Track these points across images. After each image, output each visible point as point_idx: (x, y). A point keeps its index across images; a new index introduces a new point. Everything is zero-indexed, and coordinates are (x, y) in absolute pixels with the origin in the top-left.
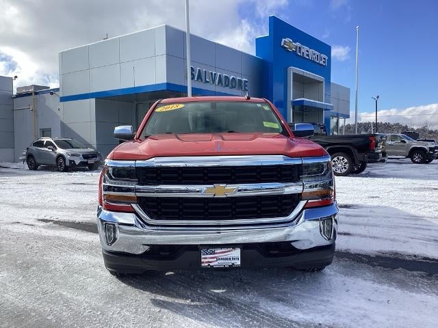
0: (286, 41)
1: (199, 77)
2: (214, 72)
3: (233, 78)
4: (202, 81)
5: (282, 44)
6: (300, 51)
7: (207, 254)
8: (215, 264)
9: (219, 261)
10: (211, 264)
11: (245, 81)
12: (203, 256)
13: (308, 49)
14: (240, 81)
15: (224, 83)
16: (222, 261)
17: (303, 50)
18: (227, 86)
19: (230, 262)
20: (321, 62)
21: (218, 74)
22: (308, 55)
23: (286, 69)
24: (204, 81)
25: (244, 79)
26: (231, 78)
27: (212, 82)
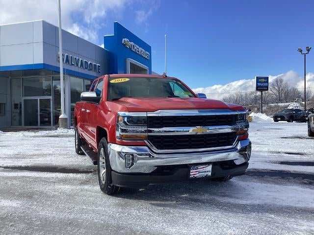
0: (125, 40)
1: (67, 61)
2: (77, 58)
3: (91, 63)
4: (69, 63)
5: (123, 42)
6: (134, 49)
7: (194, 170)
8: (197, 175)
9: (200, 174)
10: (195, 176)
11: (99, 66)
12: (191, 171)
13: (138, 47)
14: (95, 65)
15: (84, 66)
16: (202, 173)
17: (135, 48)
18: (86, 68)
19: (205, 174)
20: (146, 57)
21: (81, 59)
22: (138, 51)
23: (125, 59)
24: (70, 64)
25: (97, 65)
26: (89, 63)
27: (76, 65)
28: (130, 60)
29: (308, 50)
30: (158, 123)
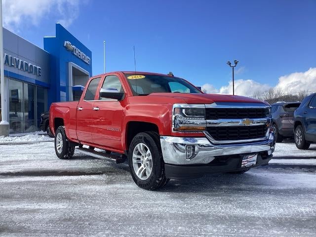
1: (7, 61)
4: (8, 65)
5: (65, 44)
6: (75, 52)
7: (245, 159)
9: (248, 163)
10: (245, 165)
11: (39, 69)
12: (243, 161)
13: (79, 51)
14: (36, 68)
15: (24, 69)
17: (77, 52)
18: (26, 71)
19: (252, 163)
20: (87, 62)
22: (80, 56)
23: (67, 63)
24: (10, 65)
25: (38, 67)
26: (30, 64)
27: (16, 67)
28: (72, 65)
29: (236, 63)
30: (214, 115)
